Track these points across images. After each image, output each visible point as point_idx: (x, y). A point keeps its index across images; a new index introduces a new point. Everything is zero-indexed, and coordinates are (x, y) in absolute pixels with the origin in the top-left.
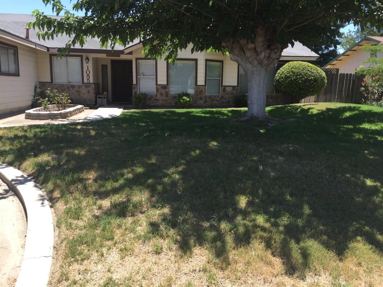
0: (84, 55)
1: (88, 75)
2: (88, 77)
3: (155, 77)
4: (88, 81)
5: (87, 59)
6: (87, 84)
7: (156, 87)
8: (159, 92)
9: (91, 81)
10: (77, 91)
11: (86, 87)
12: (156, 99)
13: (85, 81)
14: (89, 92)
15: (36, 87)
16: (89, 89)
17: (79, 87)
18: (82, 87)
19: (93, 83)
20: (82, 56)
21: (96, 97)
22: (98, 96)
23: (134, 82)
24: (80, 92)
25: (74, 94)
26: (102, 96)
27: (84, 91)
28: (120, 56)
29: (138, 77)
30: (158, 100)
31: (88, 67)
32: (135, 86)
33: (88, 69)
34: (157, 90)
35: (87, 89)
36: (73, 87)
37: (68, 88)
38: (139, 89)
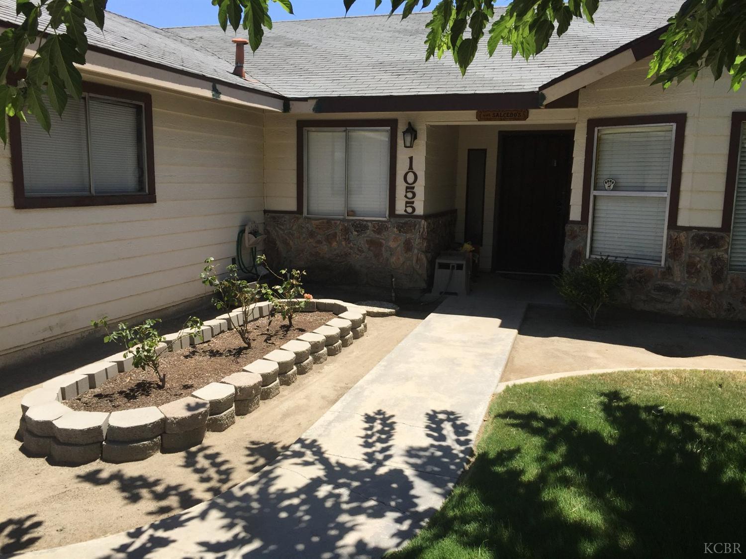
0: (402, 117)
1: (410, 188)
2: (410, 195)
3: (667, 195)
4: (410, 210)
5: (412, 131)
6: (403, 221)
7: (669, 237)
8: (684, 257)
9: (420, 210)
10: (372, 243)
11: (402, 228)
12: (662, 289)
13: (400, 208)
14: (408, 246)
16: (408, 236)
17: (380, 227)
18: (387, 228)
19: (425, 217)
20: (392, 124)
21: (431, 263)
22: (438, 261)
23: (575, 214)
24: (381, 245)
25: (361, 251)
26: (453, 262)
27: (393, 241)
28: (525, 117)
29: (594, 193)
30: (675, 292)
31: (411, 159)
32: (576, 228)
33: (411, 167)
34: (674, 248)
35: (403, 237)
36: (361, 227)
37: (346, 231)
38: (592, 240)
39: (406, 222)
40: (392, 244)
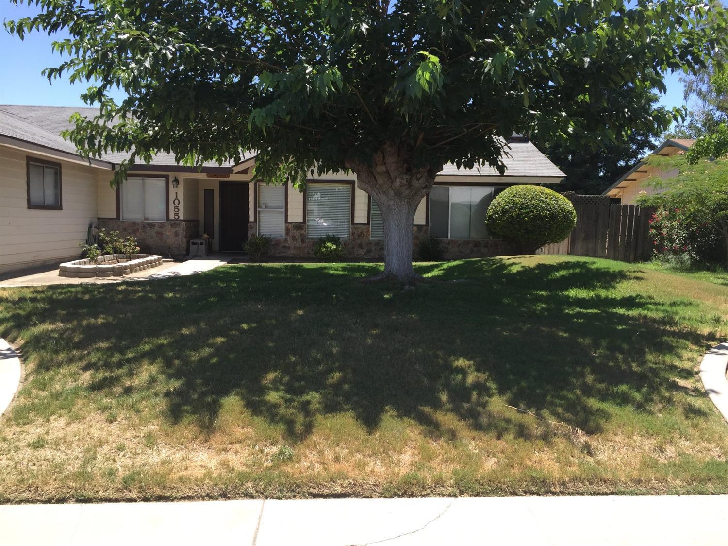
0: (172, 175)
1: (176, 207)
2: (176, 210)
3: (284, 210)
4: (177, 217)
5: (176, 181)
6: (173, 222)
7: (285, 226)
8: (291, 234)
9: (182, 217)
10: (158, 233)
11: (172, 226)
12: (284, 247)
13: (172, 216)
14: (176, 234)
15: (90, 227)
16: (177, 229)
17: (162, 226)
18: (165, 226)
19: (184, 221)
20: (167, 177)
21: (188, 242)
22: (191, 241)
23: (252, 219)
24: (163, 234)
25: (153, 237)
26: (199, 241)
27: (169, 232)
28: (228, 177)
29: (258, 209)
30: (289, 248)
31: (176, 193)
32: (252, 224)
33: (177, 197)
34: (288, 231)
35: (174, 230)
36: (152, 225)
37: (144, 227)
38: (259, 229)
39: (175, 223)
40: (168, 233)
